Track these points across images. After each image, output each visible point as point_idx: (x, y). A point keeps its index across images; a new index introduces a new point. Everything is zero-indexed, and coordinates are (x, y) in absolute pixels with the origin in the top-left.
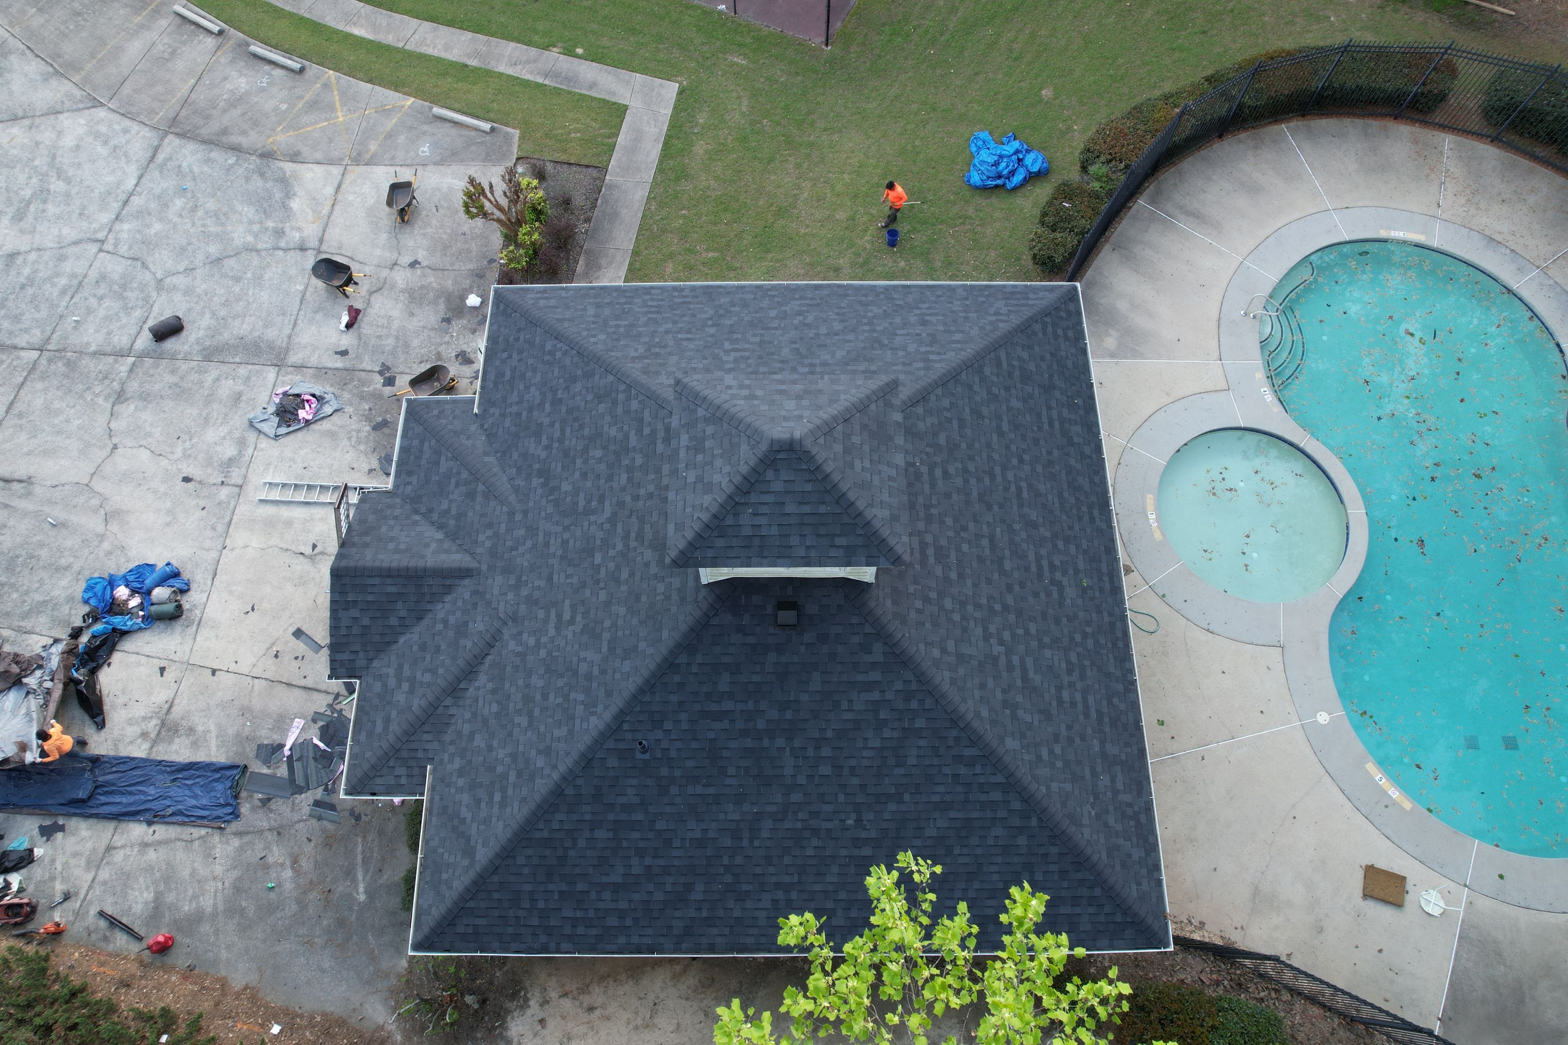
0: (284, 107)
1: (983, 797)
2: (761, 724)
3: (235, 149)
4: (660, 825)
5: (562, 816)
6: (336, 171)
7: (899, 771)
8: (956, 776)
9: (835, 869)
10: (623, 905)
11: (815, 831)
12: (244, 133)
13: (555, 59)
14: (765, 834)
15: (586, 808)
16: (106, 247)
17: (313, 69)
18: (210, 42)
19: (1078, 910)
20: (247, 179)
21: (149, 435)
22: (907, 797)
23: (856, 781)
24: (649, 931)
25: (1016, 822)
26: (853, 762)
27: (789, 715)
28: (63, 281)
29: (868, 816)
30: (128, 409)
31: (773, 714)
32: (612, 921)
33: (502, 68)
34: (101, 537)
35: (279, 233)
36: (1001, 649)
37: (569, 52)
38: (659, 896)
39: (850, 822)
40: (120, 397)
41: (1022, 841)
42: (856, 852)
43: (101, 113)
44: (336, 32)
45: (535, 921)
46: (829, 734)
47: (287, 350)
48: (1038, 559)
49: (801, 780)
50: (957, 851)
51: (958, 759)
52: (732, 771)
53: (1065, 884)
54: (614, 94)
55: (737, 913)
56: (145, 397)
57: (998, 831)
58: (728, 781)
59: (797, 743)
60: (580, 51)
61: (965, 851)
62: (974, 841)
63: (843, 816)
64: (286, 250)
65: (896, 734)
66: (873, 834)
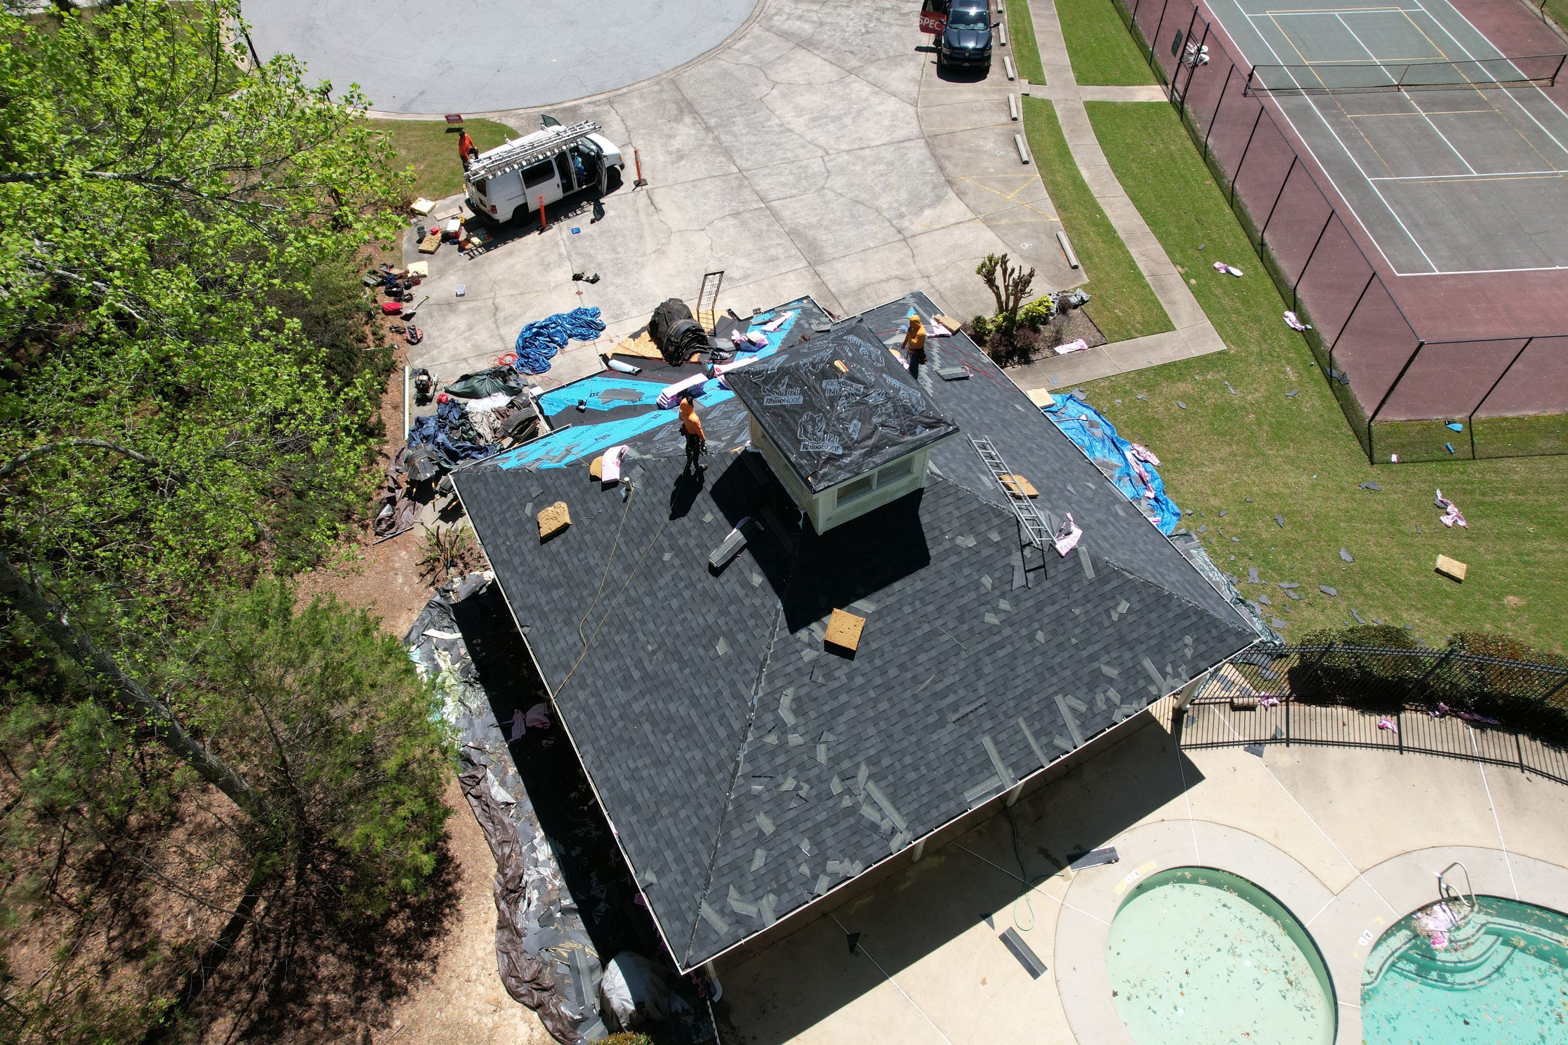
0: (992, 170)
1: (716, 725)
2: (681, 542)
3: (941, 168)
4: (587, 538)
5: (564, 481)
6: (970, 215)
7: (701, 651)
8: (720, 692)
9: (614, 664)
10: (529, 558)
11: (633, 631)
12: (956, 165)
13: (1173, 275)
14: (614, 602)
15: (576, 491)
16: (826, 158)
17: (1033, 165)
18: (1004, 119)
19: (674, 867)
20: (926, 183)
21: (721, 238)
22: (687, 671)
23: (679, 629)
24: (520, 586)
25: (713, 764)
26: (690, 616)
27: (697, 552)
28: (789, 155)
29: (660, 656)
30: (731, 221)
31: (692, 543)
32: (517, 561)
33: (1134, 252)
34: (645, 254)
35: (902, 216)
36: (844, 680)
37: (1186, 277)
38: (544, 573)
39: (650, 648)
40: (735, 214)
41: (701, 779)
42: (632, 669)
43: (911, 109)
44: (1073, 163)
45: (497, 520)
46: (699, 586)
47: (824, 262)
48: (950, 689)
49: (660, 595)
50: (670, 737)
51: (733, 684)
52: (643, 549)
53: (687, 840)
54: (1177, 317)
55: (556, 628)
56: (743, 223)
57: (698, 755)
58: (636, 554)
59: (682, 573)
60: (1193, 281)
61: (672, 743)
62: (683, 744)
63: (651, 640)
64: (892, 225)
65: (724, 628)
66: (650, 668)
